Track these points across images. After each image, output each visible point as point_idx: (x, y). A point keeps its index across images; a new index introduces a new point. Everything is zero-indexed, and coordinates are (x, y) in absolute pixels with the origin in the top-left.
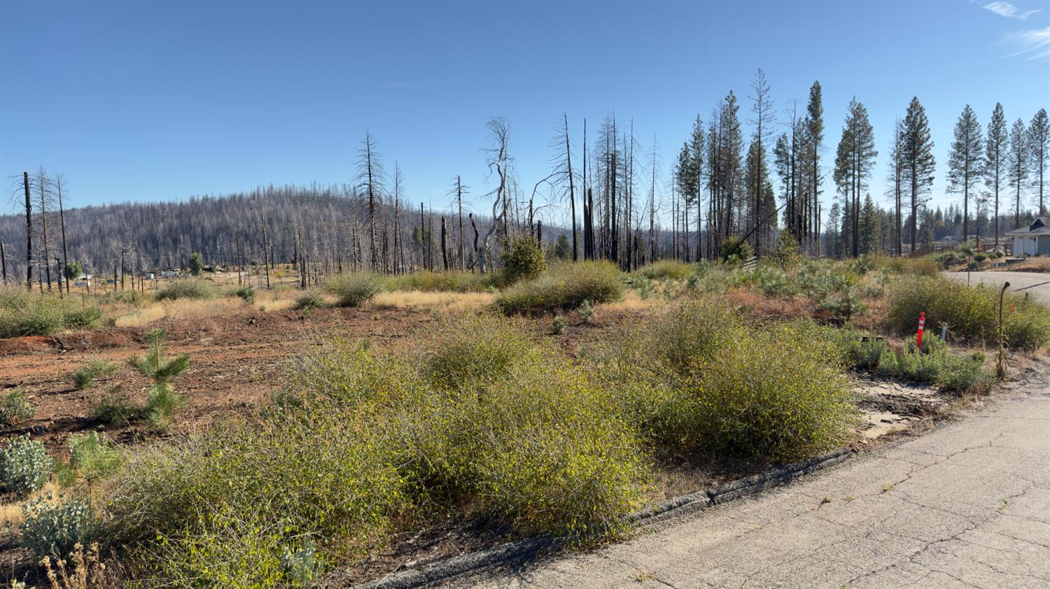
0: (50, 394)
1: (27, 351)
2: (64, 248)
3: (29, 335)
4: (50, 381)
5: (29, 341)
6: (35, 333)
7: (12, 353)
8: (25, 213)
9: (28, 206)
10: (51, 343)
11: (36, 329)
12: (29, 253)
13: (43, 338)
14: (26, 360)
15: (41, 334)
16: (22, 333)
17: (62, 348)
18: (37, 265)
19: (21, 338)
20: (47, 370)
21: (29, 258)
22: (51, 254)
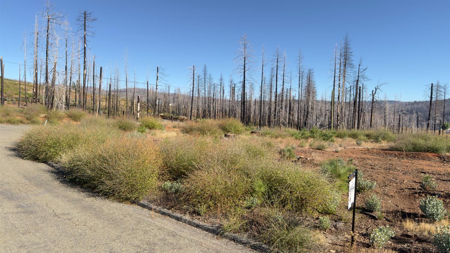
0: (441, 180)
1: (430, 159)
2: (444, 115)
3: (431, 152)
4: (440, 174)
5: (430, 155)
6: (433, 152)
7: (423, 159)
8: (430, 101)
9: (431, 98)
10: (440, 157)
11: (434, 150)
12: (429, 117)
13: (436, 155)
14: (428, 163)
15: (436, 153)
16: (428, 151)
17: (444, 160)
18: (431, 122)
19: (427, 153)
20: (438, 169)
21: (429, 119)
22: (438, 118)
